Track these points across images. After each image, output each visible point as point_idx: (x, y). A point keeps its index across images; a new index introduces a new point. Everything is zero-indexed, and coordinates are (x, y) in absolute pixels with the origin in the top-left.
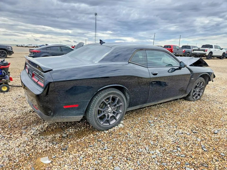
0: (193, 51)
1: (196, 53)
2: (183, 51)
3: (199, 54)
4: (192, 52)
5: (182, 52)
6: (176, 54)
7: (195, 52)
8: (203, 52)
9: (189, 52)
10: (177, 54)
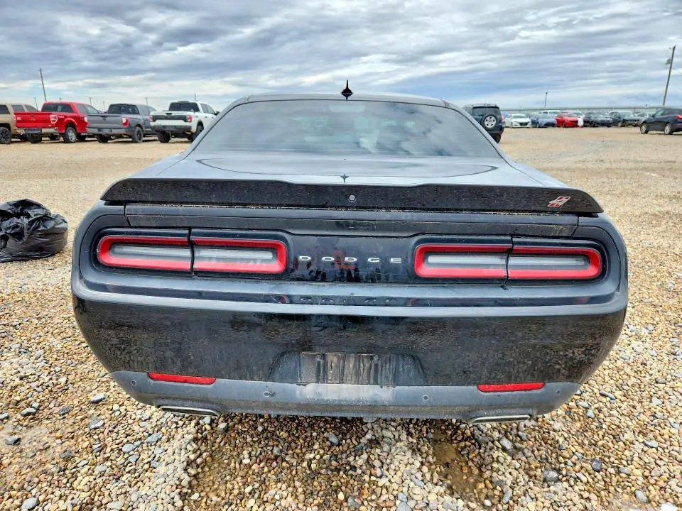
0: (154, 121)
1: (164, 127)
2: (124, 121)
3: (173, 129)
4: (152, 124)
5: (122, 126)
6: (100, 133)
7: (159, 123)
8: (181, 123)
9: (139, 125)
10: (106, 132)
